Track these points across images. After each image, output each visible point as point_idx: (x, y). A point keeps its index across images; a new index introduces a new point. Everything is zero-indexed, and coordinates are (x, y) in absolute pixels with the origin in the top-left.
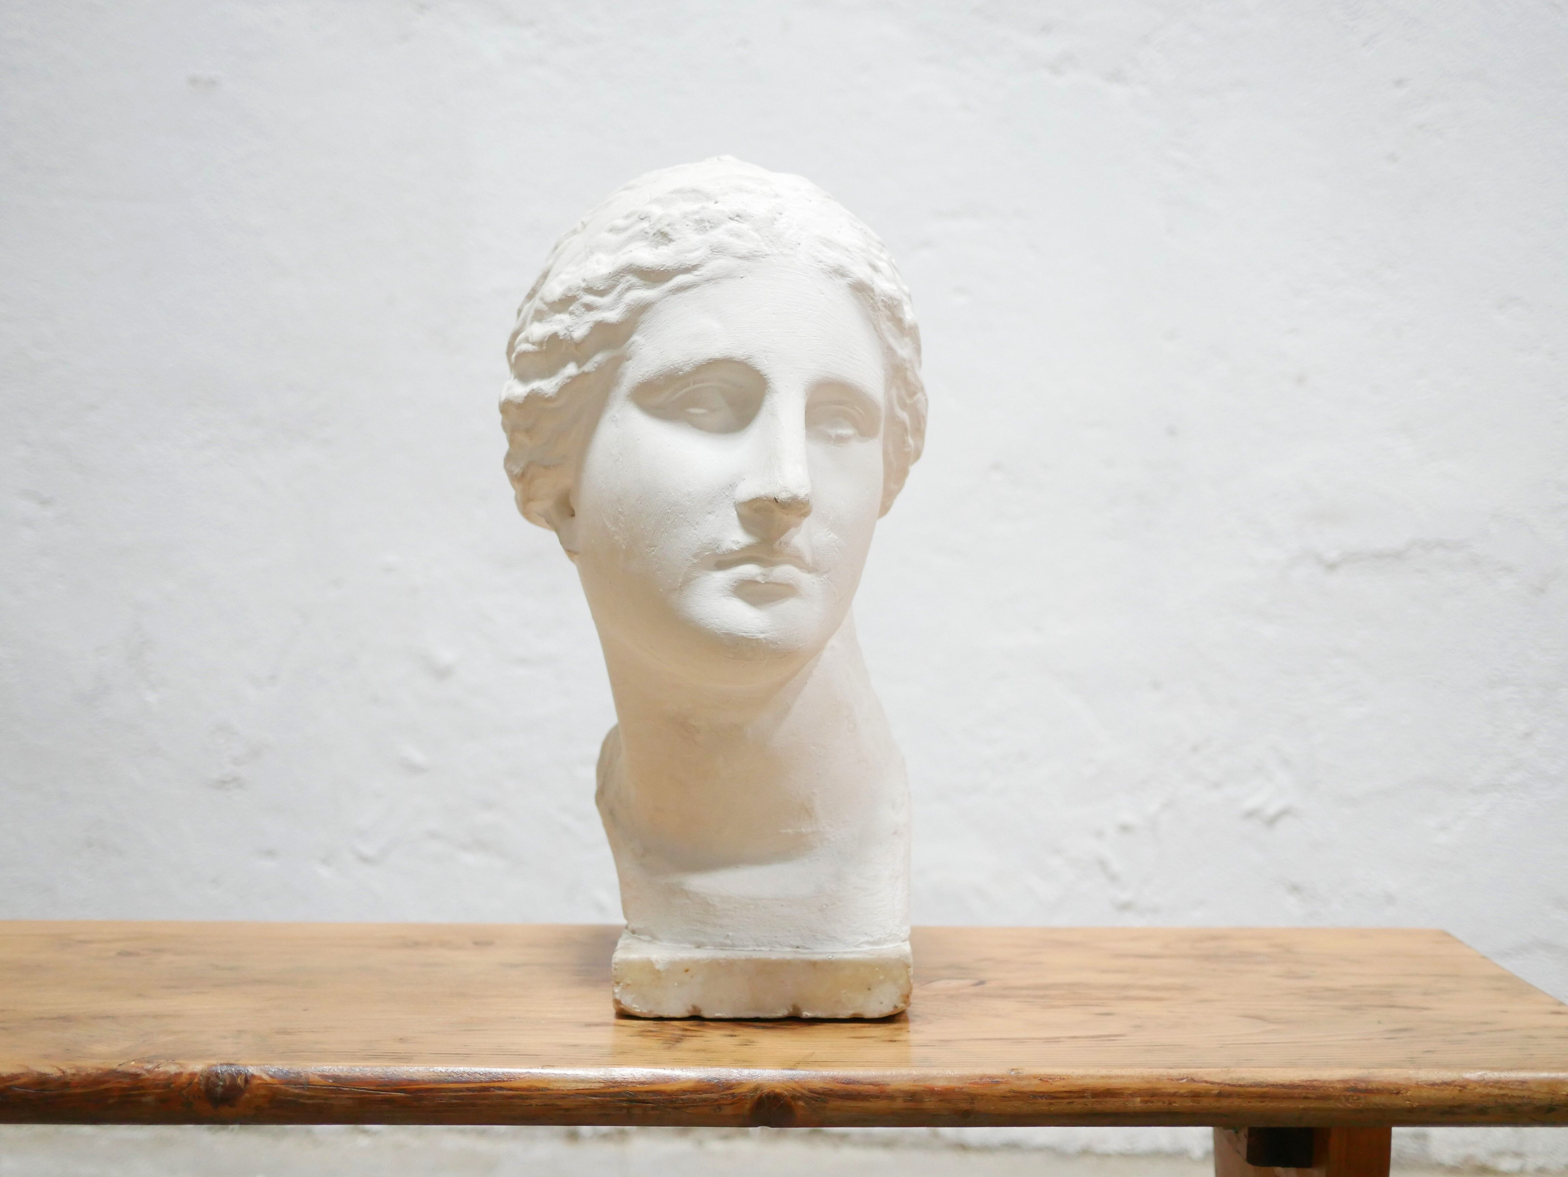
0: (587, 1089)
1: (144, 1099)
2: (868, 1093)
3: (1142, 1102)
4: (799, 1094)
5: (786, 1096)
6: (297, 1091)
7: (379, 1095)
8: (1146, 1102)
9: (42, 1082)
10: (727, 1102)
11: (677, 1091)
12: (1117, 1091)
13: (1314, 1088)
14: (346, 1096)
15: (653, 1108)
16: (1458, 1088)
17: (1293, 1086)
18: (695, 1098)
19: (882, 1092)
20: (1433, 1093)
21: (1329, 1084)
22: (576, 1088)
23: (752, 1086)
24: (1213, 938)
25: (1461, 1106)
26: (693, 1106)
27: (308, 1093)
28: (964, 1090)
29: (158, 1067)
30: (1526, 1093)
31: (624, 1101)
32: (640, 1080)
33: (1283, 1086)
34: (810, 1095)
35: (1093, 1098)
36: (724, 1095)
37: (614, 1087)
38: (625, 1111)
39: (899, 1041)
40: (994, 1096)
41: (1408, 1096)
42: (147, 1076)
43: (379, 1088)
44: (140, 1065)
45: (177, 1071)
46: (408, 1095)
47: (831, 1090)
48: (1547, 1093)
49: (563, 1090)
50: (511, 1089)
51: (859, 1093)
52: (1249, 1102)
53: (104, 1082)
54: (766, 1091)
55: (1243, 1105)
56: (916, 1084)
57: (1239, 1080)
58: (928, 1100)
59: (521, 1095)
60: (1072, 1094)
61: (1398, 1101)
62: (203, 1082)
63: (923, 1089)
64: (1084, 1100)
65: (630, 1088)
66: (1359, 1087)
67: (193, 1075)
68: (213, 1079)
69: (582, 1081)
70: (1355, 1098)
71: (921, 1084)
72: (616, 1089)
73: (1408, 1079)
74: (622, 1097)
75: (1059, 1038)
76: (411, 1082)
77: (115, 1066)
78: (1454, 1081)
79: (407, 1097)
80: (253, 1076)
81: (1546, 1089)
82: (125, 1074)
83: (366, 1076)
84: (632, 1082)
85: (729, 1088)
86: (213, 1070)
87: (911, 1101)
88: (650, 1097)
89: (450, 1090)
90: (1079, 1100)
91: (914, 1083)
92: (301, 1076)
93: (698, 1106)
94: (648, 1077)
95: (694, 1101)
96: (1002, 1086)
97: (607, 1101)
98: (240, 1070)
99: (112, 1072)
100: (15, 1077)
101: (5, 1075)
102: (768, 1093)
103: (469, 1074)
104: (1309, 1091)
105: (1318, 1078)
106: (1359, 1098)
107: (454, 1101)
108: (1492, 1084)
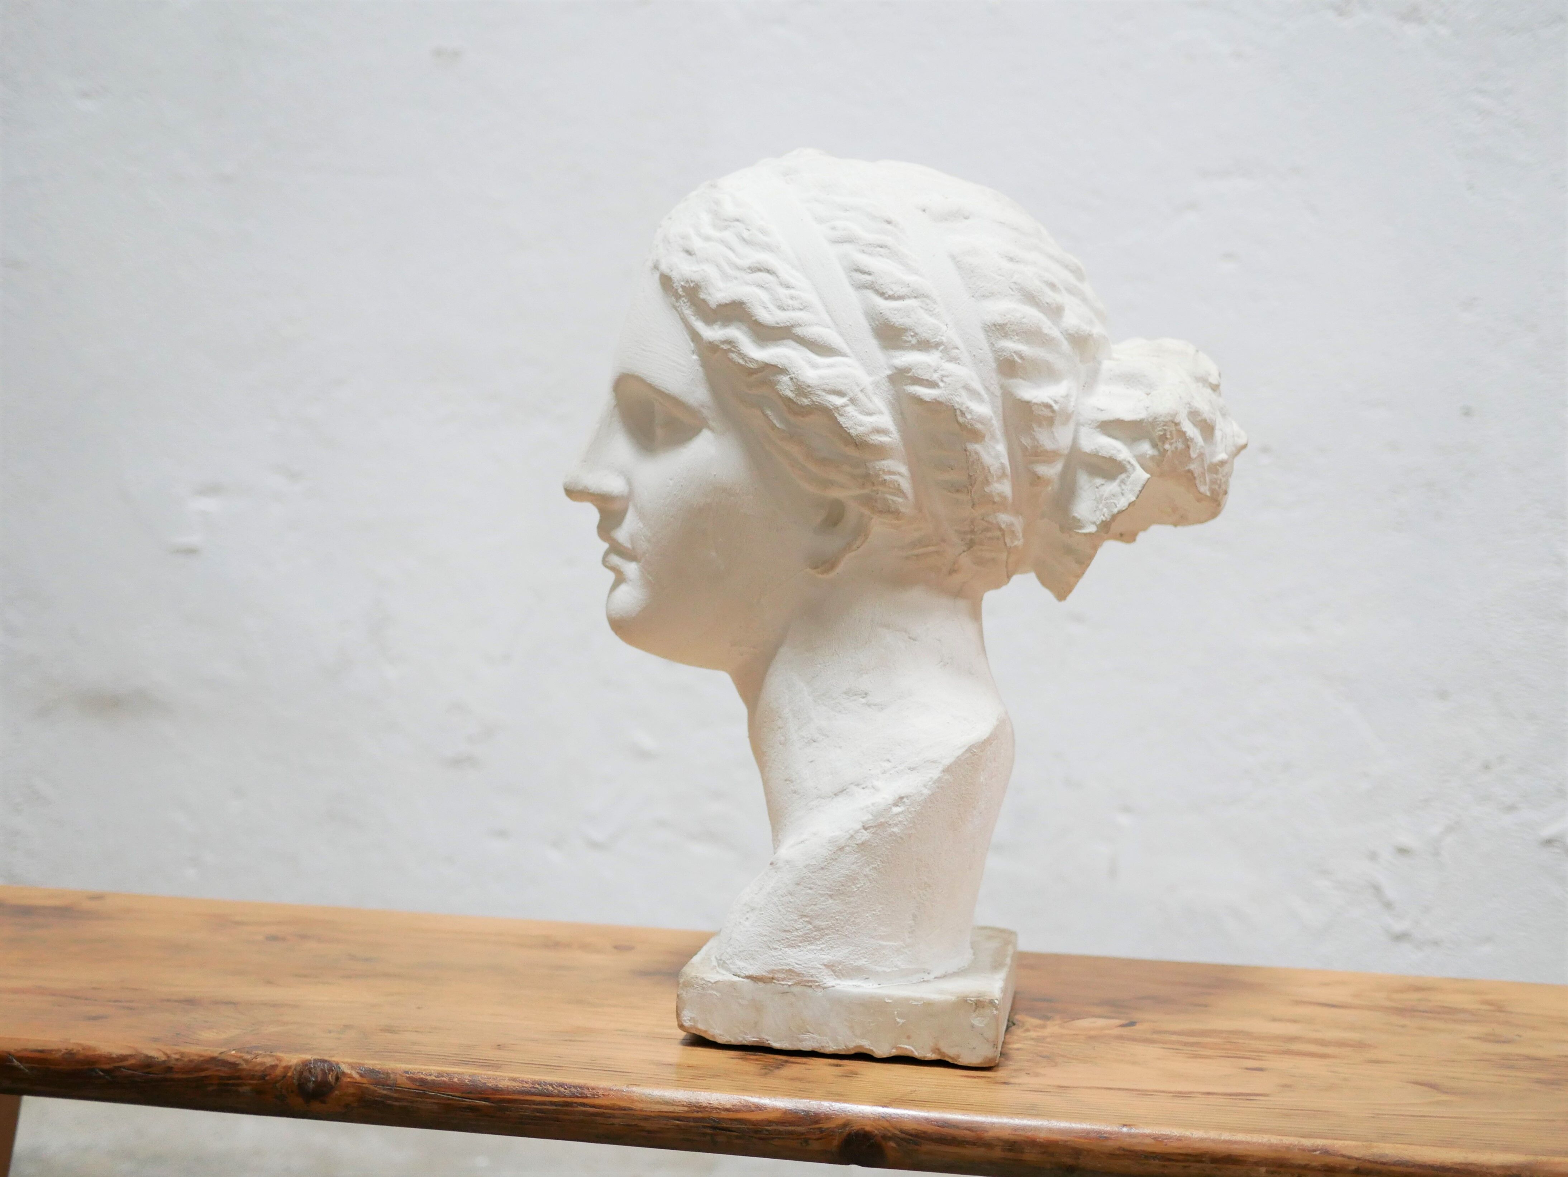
0: (671, 1112)
1: (241, 1089)
2: (964, 1139)
3: (1267, 1172)
4: (889, 1134)
5: (876, 1135)
6: (385, 1092)
7: (463, 1103)
8: (1273, 1172)
9: (148, 1064)
10: (814, 1137)
11: (762, 1121)
12: (1240, 1158)
13: (1470, 1172)
14: (433, 1101)
15: (737, 1137)
17: (1444, 1169)
18: (781, 1129)
19: (980, 1139)
21: (1487, 1169)
22: (659, 1110)
23: (841, 1122)
24: (1418, 989)
26: (779, 1138)
27: (396, 1095)
28: (1069, 1143)
29: (255, 1058)
31: (708, 1127)
32: (726, 1107)
33: (1432, 1167)
34: (903, 1135)
35: (1211, 1163)
36: (811, 1129)
37: (698, 1112)
38: (708, 1138)
39: (1013, 1084)
40: (1101, 1153)
42: (245, 1066)
43: (464, 1095)
44: (240, 1055)
45: (273, 1064)
46: (493, 1105)
47: (925, 1132)
49: (646, 1111)
50: (594, 1106)
51: (954, 1137)
53: (203, 1069)
54: (855, 1128)
56: (1017, 1133)
57: (1381, 1156)
58: (1029, 1151)
59: (604, 1113)
60: (1189, 1158)
62: (296, 1077)
63: (1023, 1139)
64: (1203, 1165)
65: (714, 1115)
67: (287, 1068)
68: (306, 1074)
69: (666, 1103)
71: (1022, 1133)
72: (700, 1115)
74: (706, 1123)
75: (1191, 1093)
76: (497, 1090)
77: (216, 1055)
79: (492, 1106)
80: (344, 1074)
82: (225, 1063)
83: (453, 1081)
84: (717, 1108)
85: (817, 1122)
86: (306, 1065)
87: (1010, 1150)
88: (735, 1126)
89: (534, 1102)
90: (1193, 1164)
91: (1013, 1133)
92: (390, 1077)
93: (783, 1138)
94: (734, 1103)
95: (780, 1132)
96: (1110, 1143)
97: (691, 1127)
98: (332, 1067)
99: (213, 1060)
100: (123, 1058)
101: (114, 1056)
102: (858, 1131)
103: (553, 1087)
104: (1463, 1175)
105: (1475, 1162)
107: (537, 1114)
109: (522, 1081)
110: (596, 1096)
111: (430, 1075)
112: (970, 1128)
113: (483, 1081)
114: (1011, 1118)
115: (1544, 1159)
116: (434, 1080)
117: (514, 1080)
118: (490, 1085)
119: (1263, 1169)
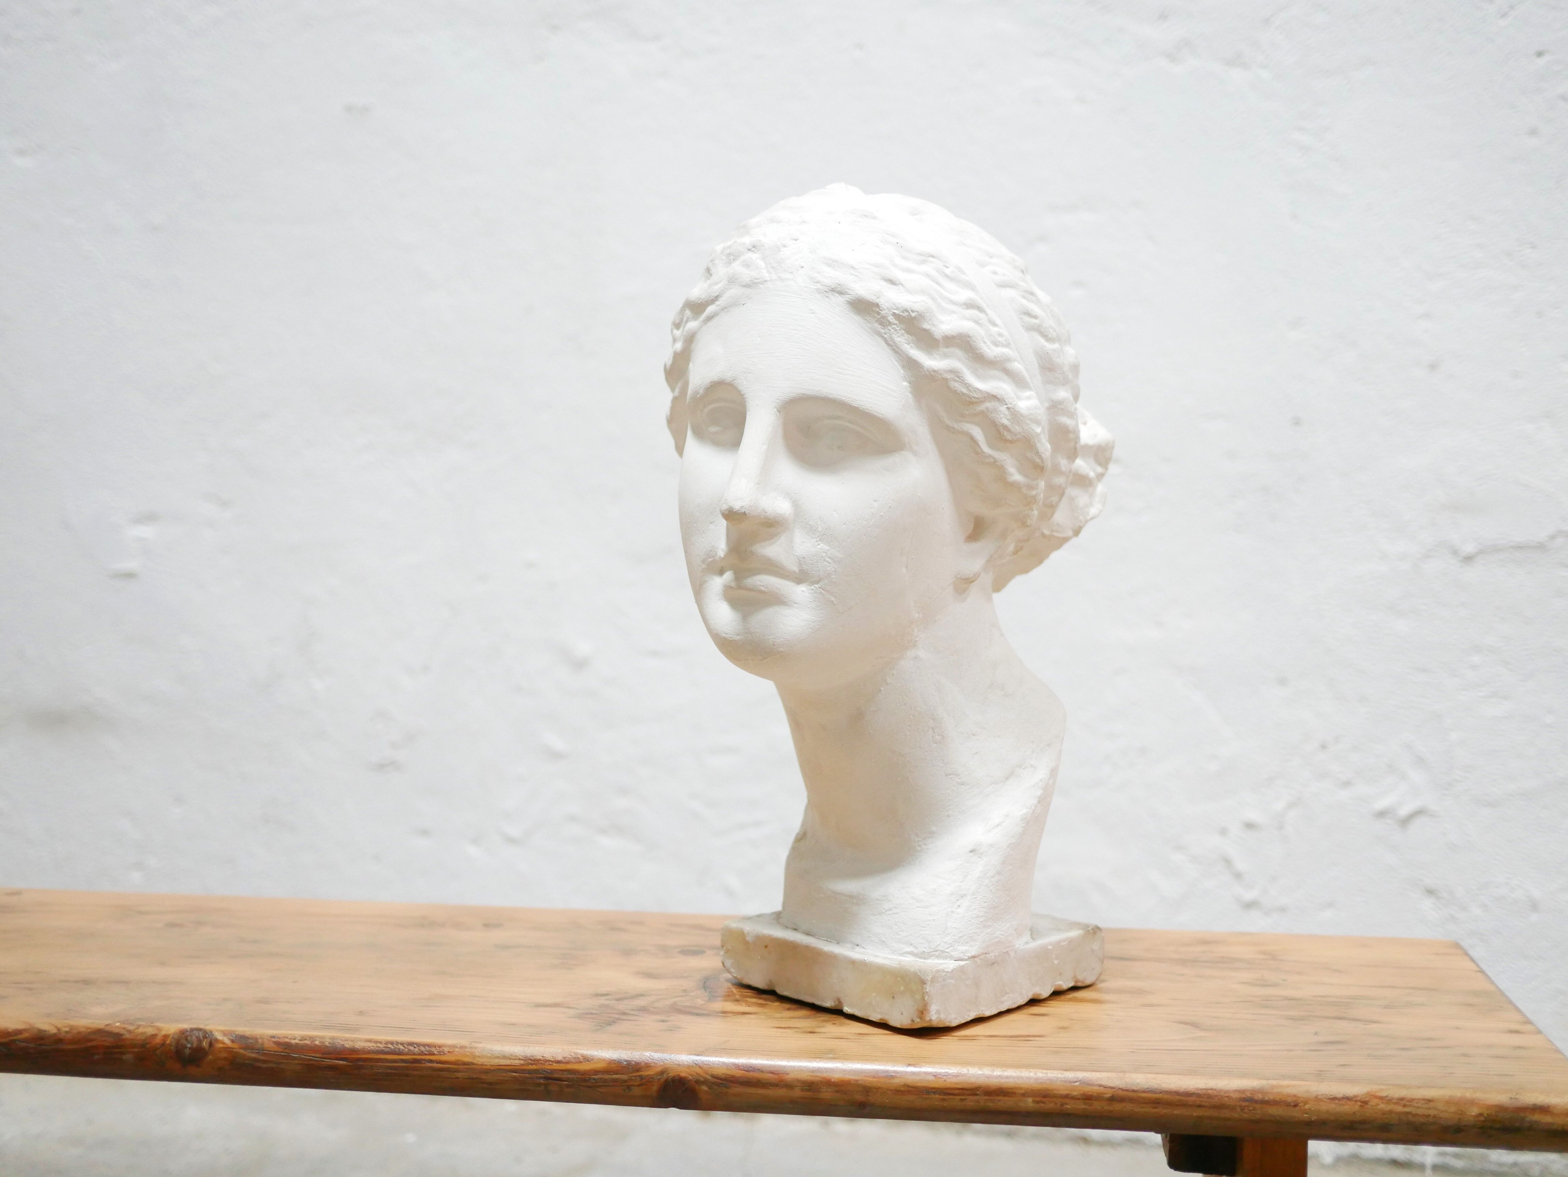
0: (509, 1065)
1: (124, 1057)
2: (767, 1081)
3: (1034, 1102)
4: (702, 1079)
5: (690, 1080)
6: (253, 1055)
7: (323, 1062)
9: (40, 1037)
10: (635, 1084)
11: (590, 1071)
12: (1010, 1091)
13: (1209, 1096)
14: (295, 1061)
15: (567, 1086)
16: (1359, 1103)
17: (1188, 1094)
18: (606, 1078)
19: (782, 1081)
20: (1333, 1107)
21: (1225, 1093)
22: (498, 1064)
23: (659, 1069)
25: (1363, 1122)
26: (606, 1086)
27: (262, 1058)
28: (859, 1082)
29: (138, 1028)
30: (1431, 1112)
31: (541, 1078)
32: (557, 1059)
33: (1177, 1093)
34: (715, 1080)
35: (985, 1095)
36: (632, 1077)
37: (532, 1064)
38: (542, 1088)
40: (888, 1090)
41: (1305, 1109)
42: (128, 1036)
43: (324, 1056)
44: (123, 1026)
45: (153, 1033)
46: (349, 1063)
47: (733, 1077)
48: (1453, 1113)
49: (486, 1065)
50: (440, 1062)
51: (759, 1080)
52: (1142, 1108)
53: (90, 1040)
54: (671, 1074)
55: (1135, 1110)
56: (814, 1074)
58: (824, 1090)
59: (449, 1068)
60: (965, 1092)
61: (1295, 1114)
62: (174, 1044)
63: (819, 1079)
64: (978, 1097)
65: (547, 1067)
66: (1256, 1097)
67: (166, 1037)
68: (183, 1041)
69: (505, 1057)
70: (1251, 1109)
71: (818, 1074)
72: (534, 1067)
73: (1308, 1092)
74: (540, 1074)
76: (354, 1051)
77: (101, 1026)
78: (1355, 1096)
79: (349, 1066)
80: (217, 1040)
81: (1453, 1109)
82: (110, 1034)
83: (315, 1044)
84: (550, 1061)
85: (638, 1071)
86: (183, 1034)
87: (808, 1090)
88: (565, 1076)
89: (387, 1061)
90: (971, 1098)
91: (812, 1074)
92: (258, 1042)
93: (609, 1086)
94: (565, 1056)
95: (605, 1081)
96: (896, 1081)
97: (526, 1078)
98: (206, 1034)
99: (99, 1032)
100: (19, 1032)
101: (10, 1030)
102: (674, 1077)
103: (404, 1047)
104: (1203, 1099)
105: (1214, 1087)
106: (1254, 1109)
107: (389, 1071)
108: (1396, 1101)
109: (376, 1042)
110: (442, 1053)
111: (294, 1039)
112: (775, 1071)
113: (342, 1043)
114: (810, 1062)
115: (1274, 1082)
116: (298, 1043)
117: (370, 1041)
118: (347, 1046)
119: (1030, 1100)
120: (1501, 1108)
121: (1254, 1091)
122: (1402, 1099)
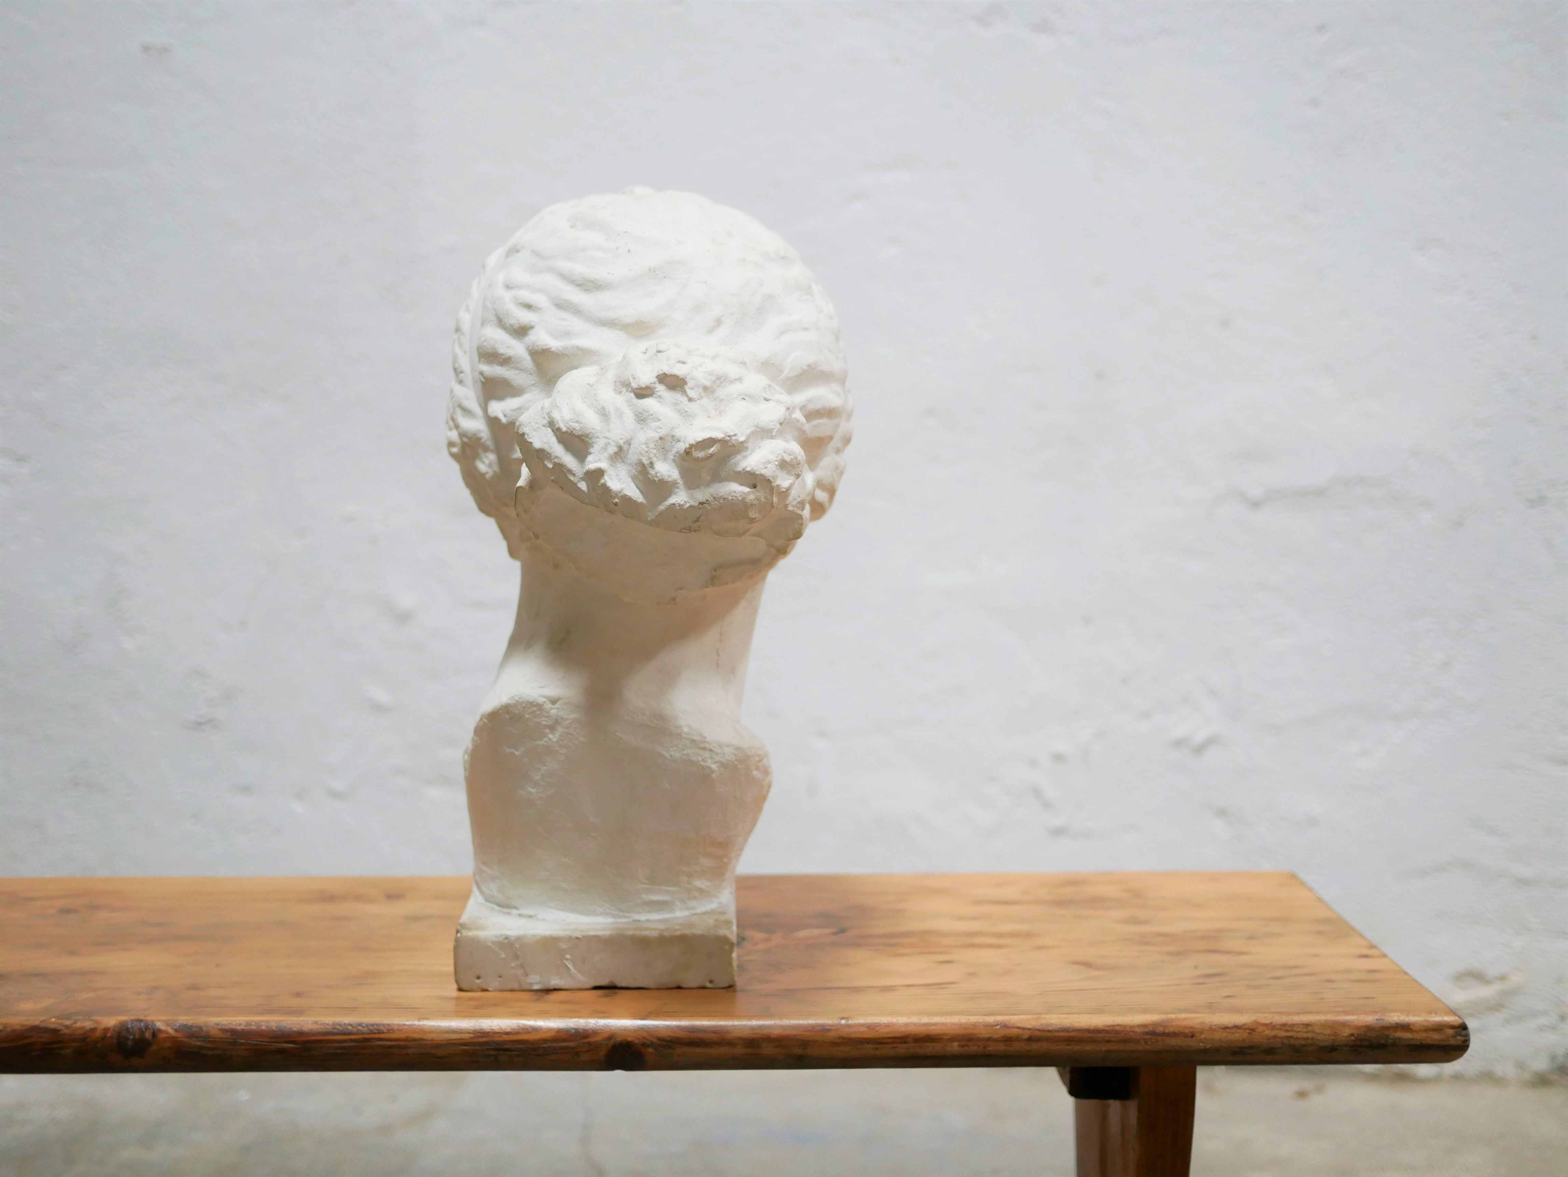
0: (458, 1039)
1: (64, 1052)
2: (710, 1041)
3: (959, 1046)
4: (648, 1042)
5: (637, 1044)
6: (199, 1044)
7: (273, 1046)
8: (964, 1046)
10: (584, 1050)
11: (539, 1040)
12: (937, 1037)
13: (1117, 1032)
14: (243, 1047)
15: (518, 1056)
16: (1248, 1031)
17: (1097, 1031)
18: (555, 1046)
19: (724, 1039)
20: (1224, 1035)
21: (1130, 1028)
22: (448, 1039)
23: (606, 1035)
24: (1073, 883)
25: (1251, 1047)
26: (554, 1053)
27: (209, 1045)
28: (797, 1036)
29: (75, 1022)
30: (1310, 1035)
31: (491, 1049)
32: (506, 1031)
33: (1088, 1031)
34: (659, 1042)
35: (915, 1043)
36: (580, 1043)
37: (482, 1037)
38: (490, 1059)
40: (825, 1042)
41: (1200, 1039)
42: (66, 1031)
43: (273, 1040)
44: (60, 1021)
45: (92, 1026)
46: (298, 1046)
47: (678, 1038)
48: (1328, 1035)
49: (437, 1040)
50: (391, 1040)
51: (703, 1040)
52: (1057, 1046)
53: (26, 1038)
54: (619, 1039)
57: (1048, 1025)
58: (764, 1046)
59: (399, 1045)
60: (896, 1040)
61: (1193, 1043)
62: (115, 1036)
63: (760, 1036)
64: (907, 1044)
65: (497, 1039)
66: (1157, 1031)
67: (106, 1030)
68: (124, 1033)
69: (454, 1031)
70: (1153, 1041)
71: (759, 1031)
72: (484, 1039)
73: (1203, 1023)
74: (490, 1046)
75: (895, 986)
76: (301, 1033)
77: (37, 1023)
78: (1244, 1025)
79: (298, 1048)
80: (160, 1031)
81: (1328, 1032)
82: (47, 1030)
83: (261, 1029)
84: (499, 1033)
85: (586, 1037)
86: (124, 1026)
87: (750, 1047)
88: (515, 1046)
89: (336, 1041)
90: (901, 1045)
91: (752, 1032)
92: (202, 1030)
93: (558, 1053)
94: (513, 1028)
95: (554, 1048)
96: (832, 1034)
97: (477, 1050)
98: (148, 1025)
99: (35, 1029)
102: (621, 1041)
103: (352, 1027)
104: (1111, 1035)
105: (1120, 1023)
106: (1157, 1041)
107: (339, 1051)
108: (1279, 1027)
109: (324, 1024)
110: (391, 1031)
111: (240, 1025)
112: (715, 1031)
113: (288, 1027)
114: (749, 1020)
115: (1173, 1016)
116: (244, 1029)
117: (316, 1023)
118: (294, 1029)
119: (956, 1044)
120: (1369, 1028)
121: (1156, 1024)
122: (1284, 1025)
